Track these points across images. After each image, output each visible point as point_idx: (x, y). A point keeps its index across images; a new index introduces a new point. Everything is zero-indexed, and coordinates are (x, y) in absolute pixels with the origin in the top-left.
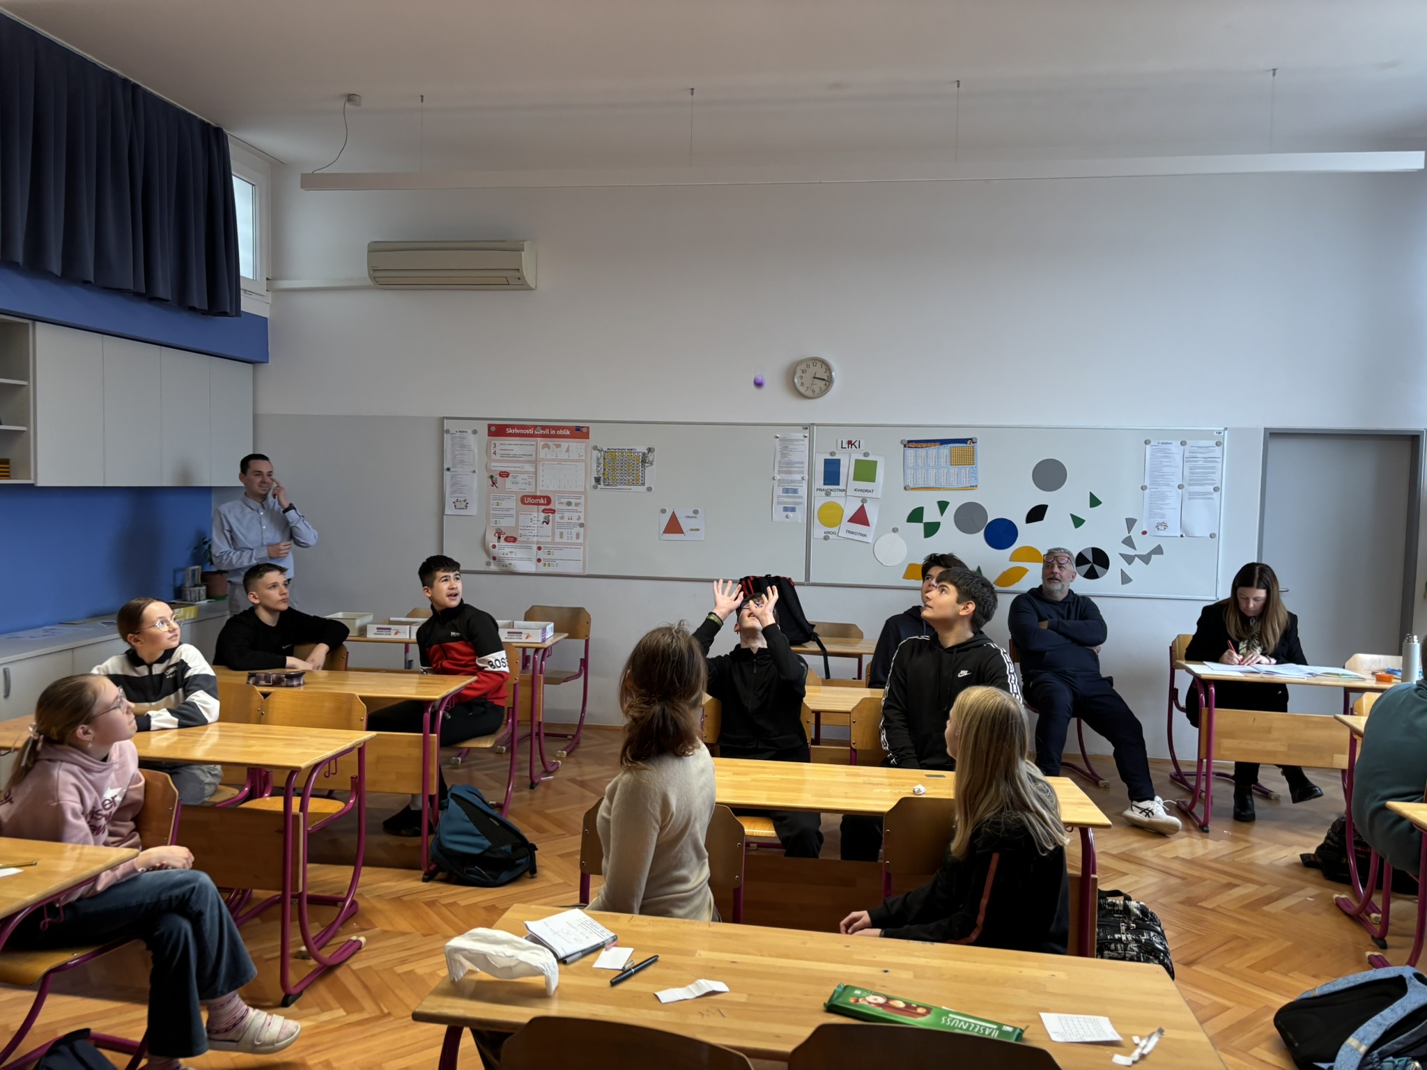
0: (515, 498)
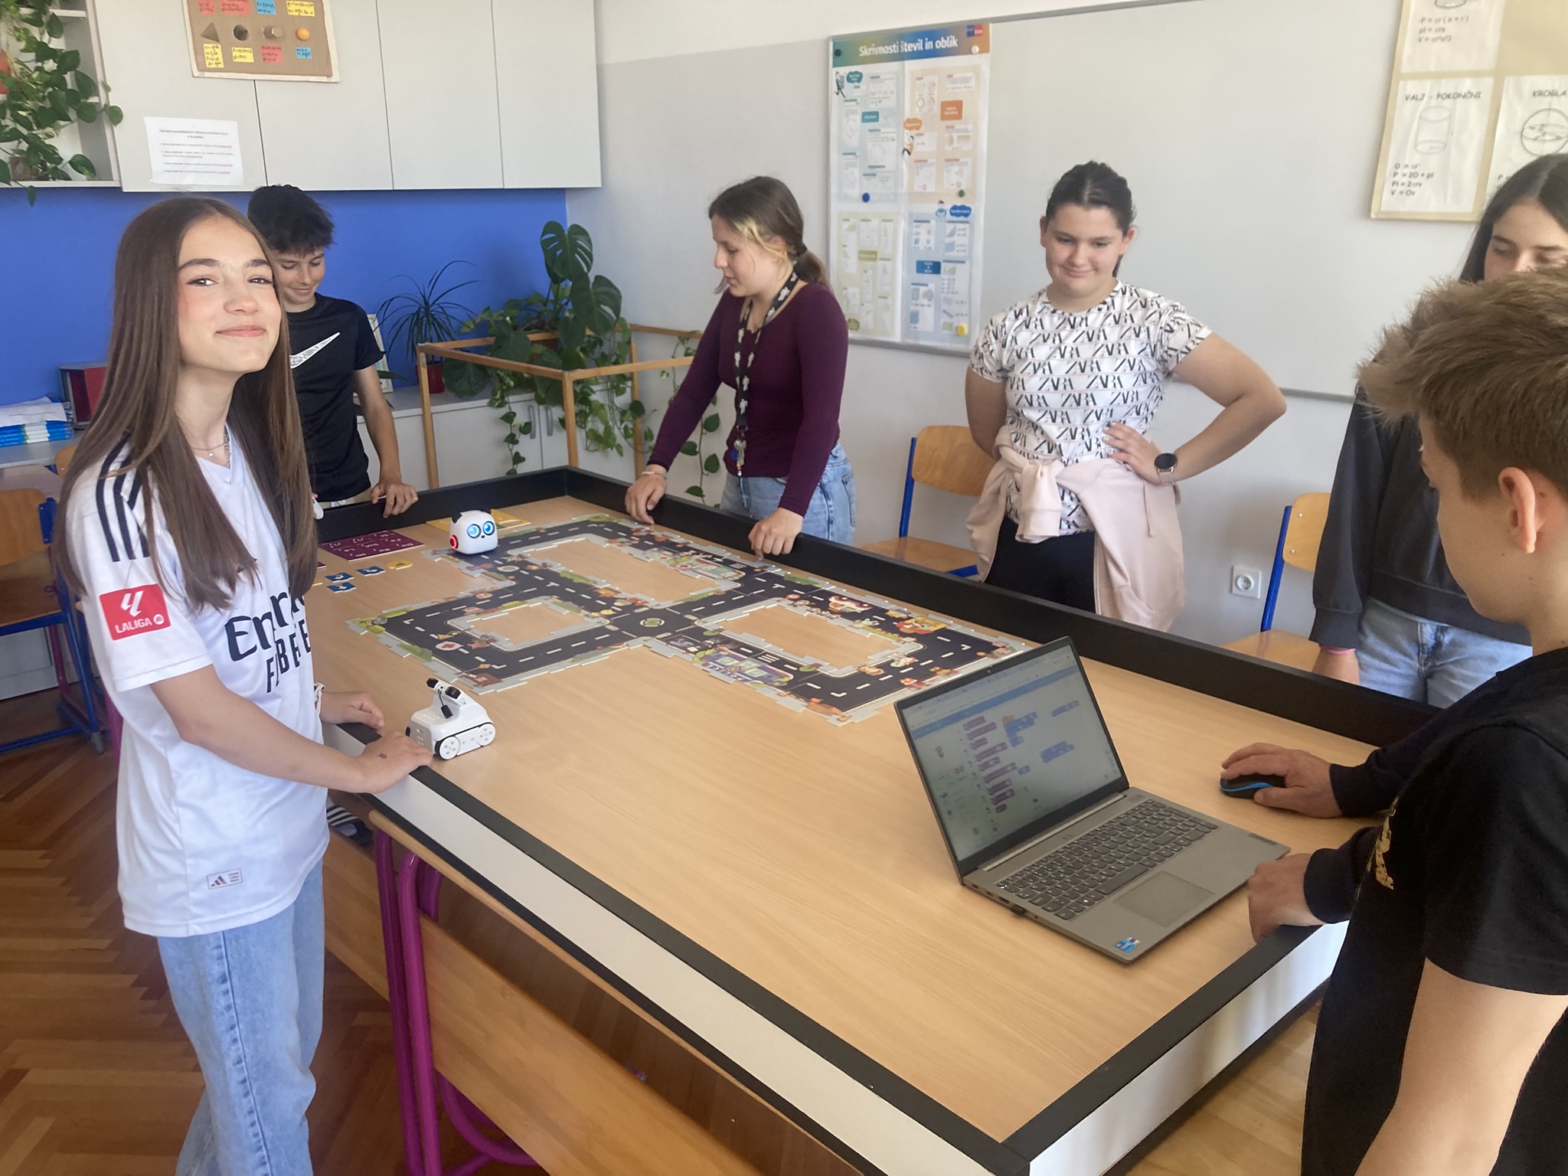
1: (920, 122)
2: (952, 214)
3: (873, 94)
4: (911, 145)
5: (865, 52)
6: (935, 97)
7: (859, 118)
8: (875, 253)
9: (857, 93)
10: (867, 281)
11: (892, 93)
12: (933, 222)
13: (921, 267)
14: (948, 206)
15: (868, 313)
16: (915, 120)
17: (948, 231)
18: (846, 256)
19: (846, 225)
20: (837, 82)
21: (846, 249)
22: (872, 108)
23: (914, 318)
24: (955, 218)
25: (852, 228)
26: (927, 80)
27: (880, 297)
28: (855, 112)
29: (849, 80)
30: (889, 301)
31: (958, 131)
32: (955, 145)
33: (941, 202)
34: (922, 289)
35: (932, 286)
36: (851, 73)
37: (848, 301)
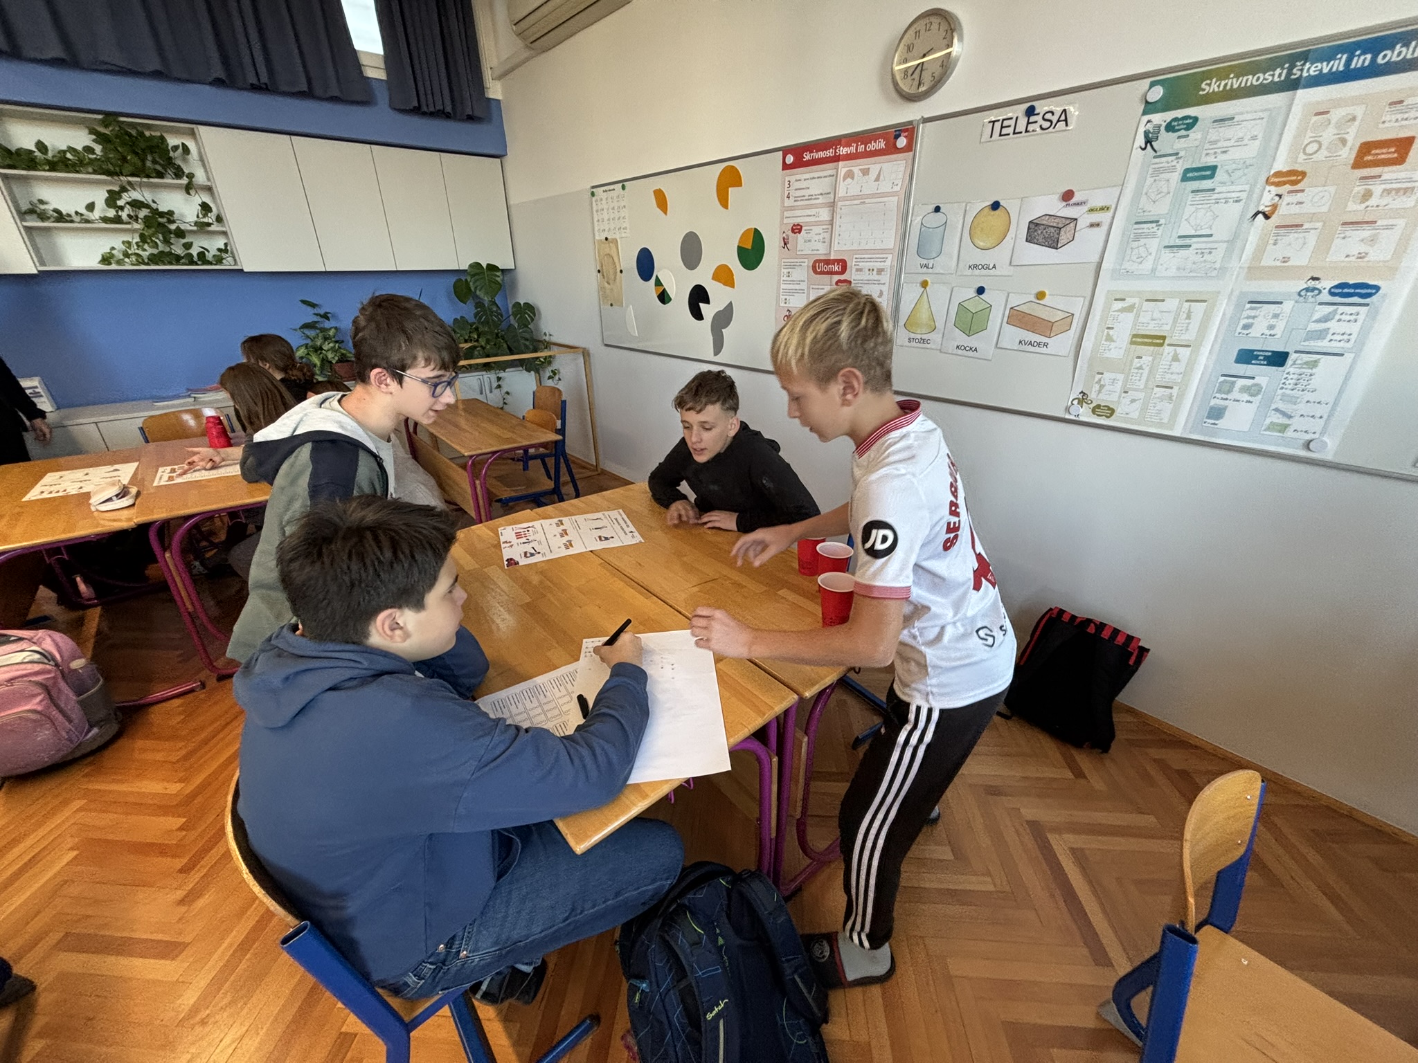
0: (806, 264)
1: (1303, 174)
2: (1332, 294)
3: (1216, 142)
4: (1275, 207)
5: (1214, 86)
6: (1350, 138)
7: (1176, 176)
8: (1164, 338)
9: (1180, 145)
10: (1140, 368)
11: (1254, 138)
12: (1288, 306)
13: (1246, 357)
14: (1327, 284)
15: (1133, 401)
16: (1292, 173)
17: (1316, 316)
18: (1109, 339)
19: (1119, 305)
20: (1146, 133)
21: (1111, 332)
22: (1210, 161)
23: (1217, 413)
24: (1338, 299)
25: (1130, 309)
26: (1337, 114)
27: (1158, 386)
28: (1173, 169)
29: (1170, 128)
30: (1175, 391)
31: (1385, 182)
32: (1373, 201)
33: (1314, 279)
34: (1241, 382)
35: (1262, 380)
36: (1176, 119)
37: (1102, 387)
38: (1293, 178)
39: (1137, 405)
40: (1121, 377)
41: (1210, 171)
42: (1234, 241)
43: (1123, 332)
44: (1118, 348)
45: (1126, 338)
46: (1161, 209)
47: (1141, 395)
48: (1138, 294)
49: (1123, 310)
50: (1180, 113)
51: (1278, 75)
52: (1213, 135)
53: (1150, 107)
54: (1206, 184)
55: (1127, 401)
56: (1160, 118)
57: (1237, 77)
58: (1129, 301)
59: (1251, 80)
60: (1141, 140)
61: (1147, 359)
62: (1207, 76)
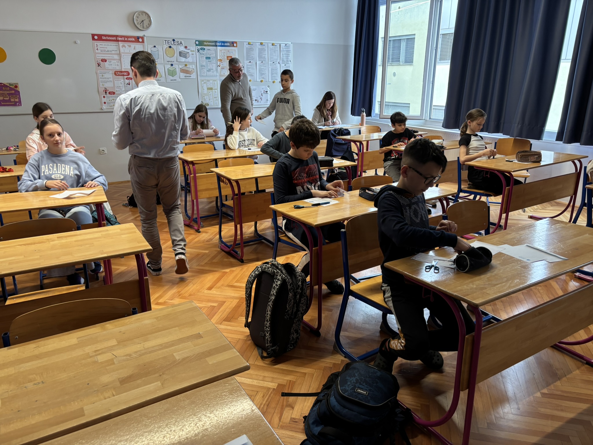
38: (221, 60)
39: (212, 102)
40: (208, 97)
41: (209, 58)
42: (217, 70)
43: (205, 88)
44: (206, 91)
45: (206, 89)
46: (204, 64)
47: (212, 100)
48: (206, 80)
49: (204, 83)
50: (202, 47)
51: (214, 44)
52: (208, 52)
53: (197, 45)
54: (210, 60)
55: (210, 102)
56: (199, 47)
57: (209, 43)
58: (205, 81)
59: (210, 44)
60: (197, 51)
61: (211, 93)
62: (204, 41)
